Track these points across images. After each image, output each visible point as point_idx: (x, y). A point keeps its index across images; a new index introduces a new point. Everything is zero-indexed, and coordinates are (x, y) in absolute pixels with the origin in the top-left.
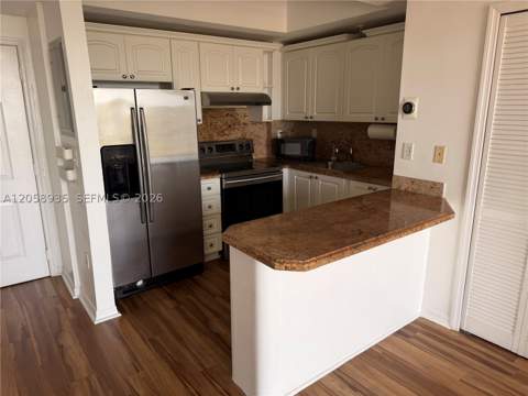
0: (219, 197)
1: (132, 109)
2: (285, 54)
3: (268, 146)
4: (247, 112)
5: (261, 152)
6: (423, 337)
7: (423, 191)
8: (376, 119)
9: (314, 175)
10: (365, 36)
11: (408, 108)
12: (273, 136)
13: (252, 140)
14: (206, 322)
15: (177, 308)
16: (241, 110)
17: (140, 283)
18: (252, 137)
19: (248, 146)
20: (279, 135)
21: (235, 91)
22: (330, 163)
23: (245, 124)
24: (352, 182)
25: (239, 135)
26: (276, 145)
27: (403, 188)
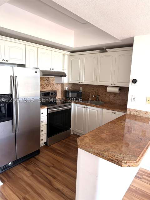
0: (46, 117)
1: (11, 76)
2: (69, 56)
3: (62, 93)
4: (54, 79)
5: (59, 96)
6: (146, 177)
7: (141, 115)
8: (112, 84)
9: (86, 106)
10: (107, 52)
11: (135, 81)
12: (64, 89)
13: (56, 91)
14: (50, 183)
15: (32, 176)
16: (52, 78)
17: (10, 164)
18: (56, 90)
19: (54, 93)
20: (67, 89)
21: (52, 70)
22: (89, 101)
23: (53, 84)
24: (104, 109)
25: (51, 89)
26: (65, 93)
27: (132, 114)
